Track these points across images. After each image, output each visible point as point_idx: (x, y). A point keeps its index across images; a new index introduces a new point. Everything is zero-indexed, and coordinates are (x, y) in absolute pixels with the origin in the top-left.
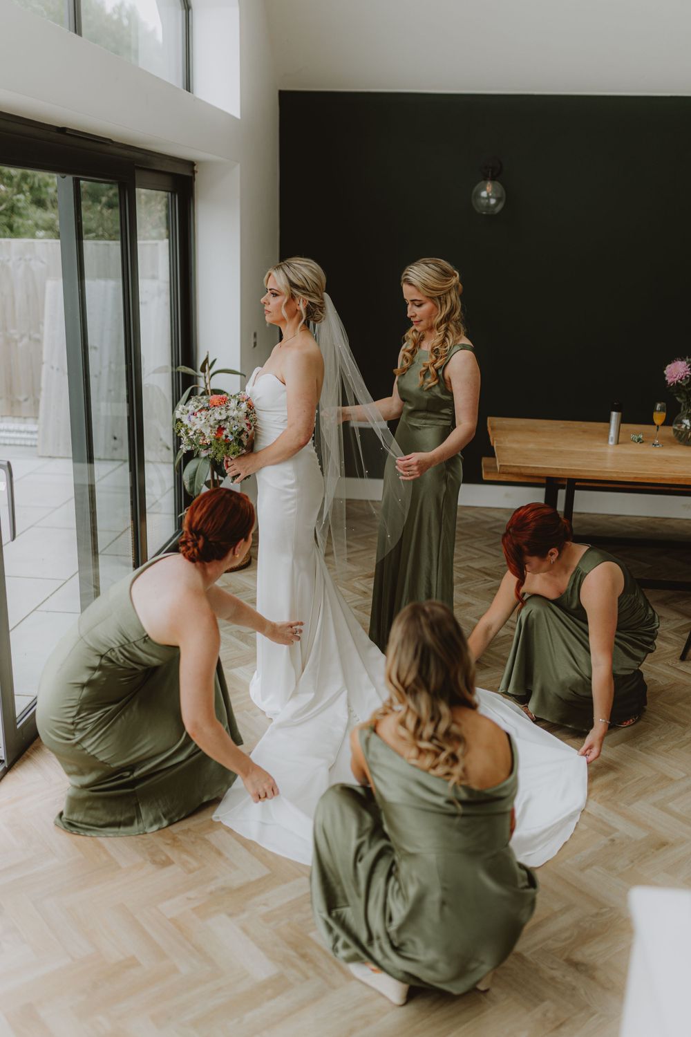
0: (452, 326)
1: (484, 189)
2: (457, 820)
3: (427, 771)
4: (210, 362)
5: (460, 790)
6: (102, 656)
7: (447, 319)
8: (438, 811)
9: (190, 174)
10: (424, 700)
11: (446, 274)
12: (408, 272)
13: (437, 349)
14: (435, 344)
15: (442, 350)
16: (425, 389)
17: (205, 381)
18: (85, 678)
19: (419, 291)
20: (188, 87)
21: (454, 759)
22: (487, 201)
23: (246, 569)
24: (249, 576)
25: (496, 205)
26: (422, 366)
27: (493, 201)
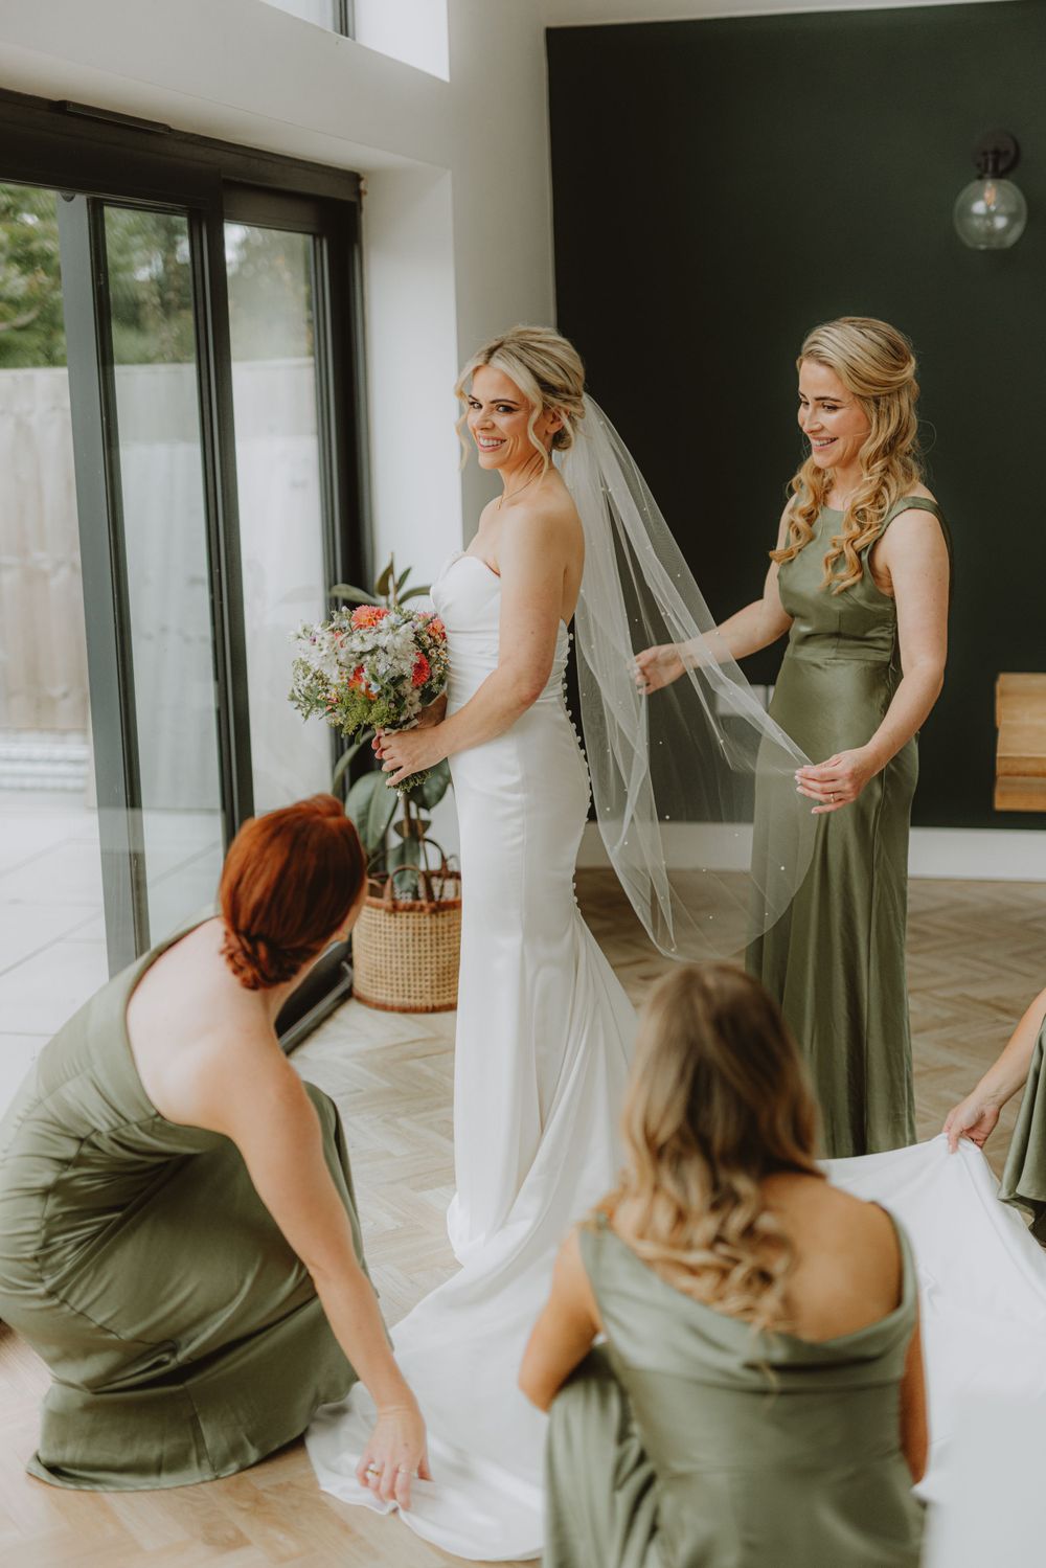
0: (897, 464)
1: (979, 196)
2: (769, 1403)
3: (705, 1303)
4: (397, 576)
5: (775, 1341)
6: (81, 1141)
7: (889, 449)
8: (729, 1386)
9: (352, 198)
10: (695, 1173)
11: (896, 355)
12: (824, 340)
13: (862, 510)
14: (859, 501)
15: (872, 513)
16: (835, 592)
18: (48, 1177)
19: (839, 379)
20: (344, 26)
21: (764, 1278)
22: (988, 223)
25: (1007, 229)
26: (829, 544)
27: (1000, 222)
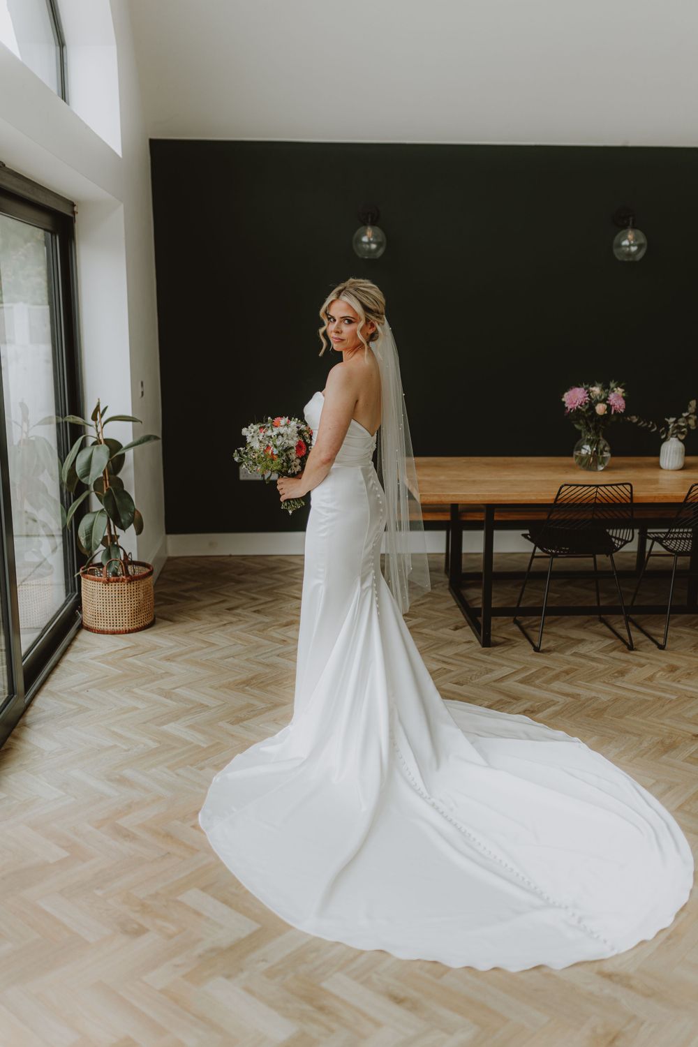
1: (365, 234)
4: (101, 411)
9: (70, 215)
17: (97, 430)
22: (368, 246)
23: (151, 629)
24: (157, 634)
25: (377, 249)
27: (374, 246)
